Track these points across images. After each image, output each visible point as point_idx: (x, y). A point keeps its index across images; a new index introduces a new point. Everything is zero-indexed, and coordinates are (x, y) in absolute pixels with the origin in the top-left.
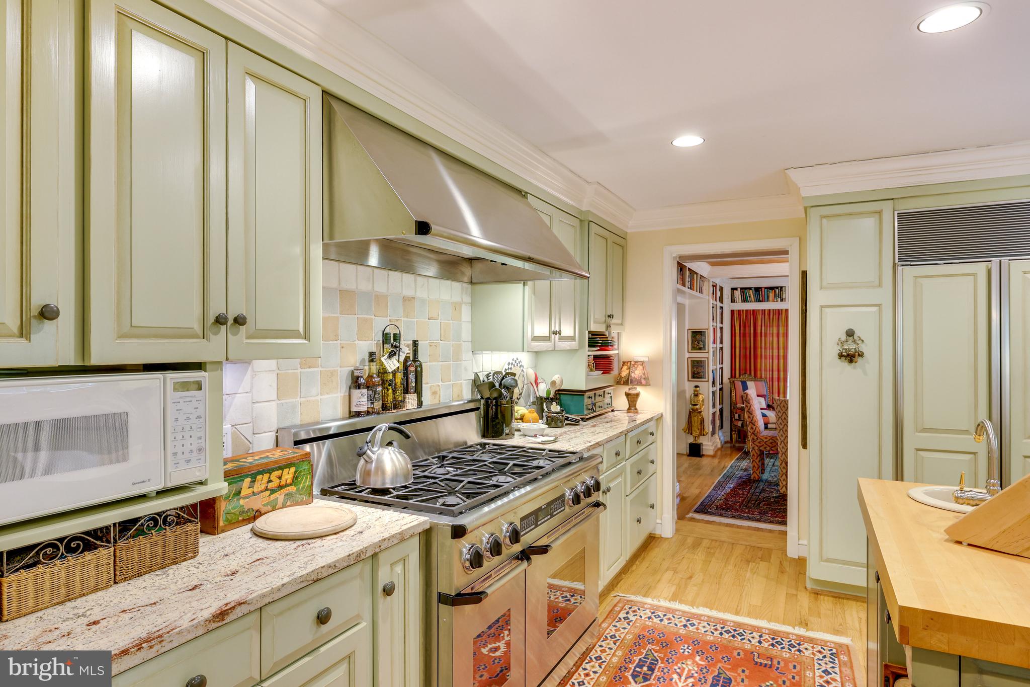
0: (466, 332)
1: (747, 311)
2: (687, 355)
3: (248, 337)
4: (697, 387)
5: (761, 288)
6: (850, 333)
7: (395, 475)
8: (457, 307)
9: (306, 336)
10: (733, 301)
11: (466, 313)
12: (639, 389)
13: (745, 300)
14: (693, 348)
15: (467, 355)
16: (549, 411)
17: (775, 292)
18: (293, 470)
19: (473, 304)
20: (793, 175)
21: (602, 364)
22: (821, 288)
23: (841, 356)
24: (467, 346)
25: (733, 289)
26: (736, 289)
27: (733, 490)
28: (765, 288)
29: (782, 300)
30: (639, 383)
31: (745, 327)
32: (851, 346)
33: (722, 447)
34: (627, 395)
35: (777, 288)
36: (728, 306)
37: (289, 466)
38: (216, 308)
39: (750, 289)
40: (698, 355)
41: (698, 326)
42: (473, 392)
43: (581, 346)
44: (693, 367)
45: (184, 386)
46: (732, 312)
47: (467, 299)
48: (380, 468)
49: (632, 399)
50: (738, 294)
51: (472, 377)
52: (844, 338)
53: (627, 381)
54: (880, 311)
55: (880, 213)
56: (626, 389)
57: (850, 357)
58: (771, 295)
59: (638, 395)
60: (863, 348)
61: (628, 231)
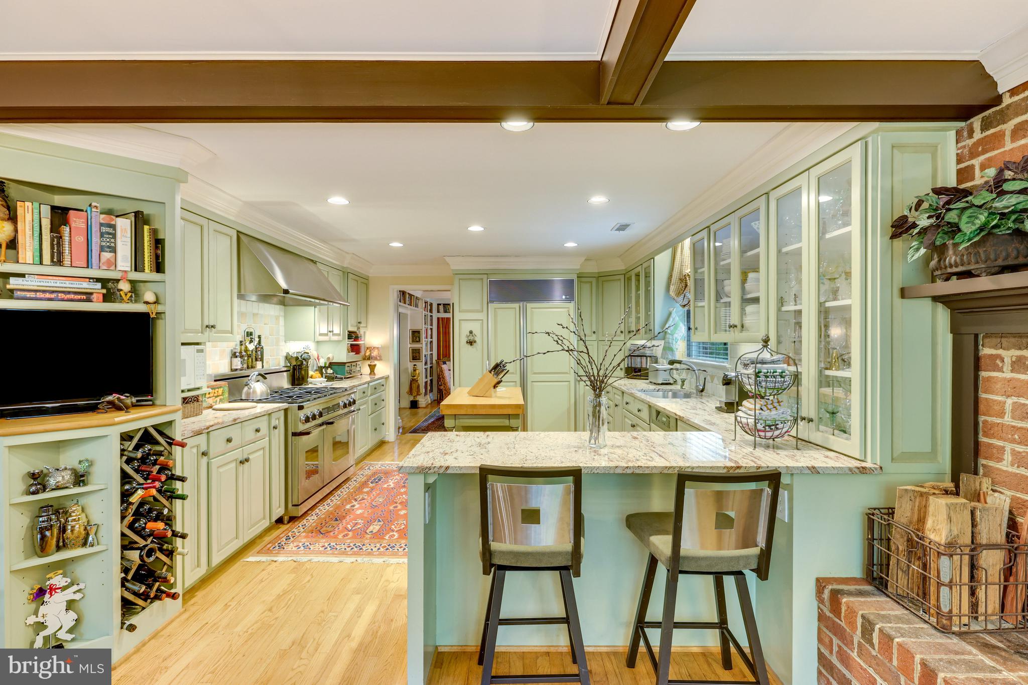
0: (282, 332)
1: (447, 318)
2: (409, 346)
3: (215, 333)
4: (415, 365)
6: (471, 332)
7: (262, 394)
8: (277, 318)
9: (232, 333)
10: (438, 312)
11: (282, 321)
12: (376, 362)
13: (445, 311)
14: (413, 341)
15: (282, 343)
16: (326, 373)
18: (222, 389)
19: (285, 317)
20: (447, 259)
21: (355, 349)
22: (460, 312)
23: (467, 342)
24: (282, 338)
25: (439, 305)
30: (376, 359)
32: (471, 338)
33: (432, 403)
34: (369, 366)
36: (435, 315)
37: (221, 387)
38: (206, 323)
40: (416, 346)
41: (416, 328)
42: (285, 362)
43: (344, 338)
44: (413, 353)
45: (198, 351)
46: (438, 319)
47: (282, 313)
48: (254, 392)
49: (372, 368)
50: (441, 307)
51: (285, 355)
52: (468, 334)
53: (369, 358)
54: (483, 322)
55: (482, 279)
56: (368, 362)
57: (471, 343)
59: (375, 365)
60: (476, 339)
61: (370, 275)
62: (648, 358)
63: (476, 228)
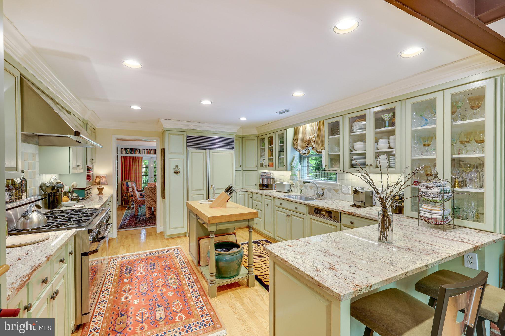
0: (37, 167)
1: (127, 157)
5: (132, 149)
6: (176, 166)
8: (34, 155)
10: (121, 153)
11: (37, 159)
12: (103, 186)
13: (126, 153)
15: (38, 176)
16: (72, 196)
17: (138, 150)
19: (39, 155)
20: (162, 121)
21: (89, 177)
22: (169, 154)
23: (174, 172)
24: (37, 172)
25: (122, 149)
26: (123, 149)
27: (130, 220)
28: (134, 149)
29: (140, 154)
30: (104, 184)
31: (126, 162)
32: (177, 170)
33: (119, 207)
34: (98, 189)
35: (138, 149)
36: (120, 155)
39: (128, 149)
42: (40, 191)
43: (84, 171)
46: (121, 157)
47: (37, 152)
49: (100, 190)
50: (123, 150)
51: (40, 185)
53: (99, 184)
54: (184, 160)
55: (183, 135)
56: (98, 186)
57: (177, 173)
58: (136, 151)
59: (103, 188)
60: (180, 170)
61: (97, 127)
62: (272, 179)
63: (206, 102)
